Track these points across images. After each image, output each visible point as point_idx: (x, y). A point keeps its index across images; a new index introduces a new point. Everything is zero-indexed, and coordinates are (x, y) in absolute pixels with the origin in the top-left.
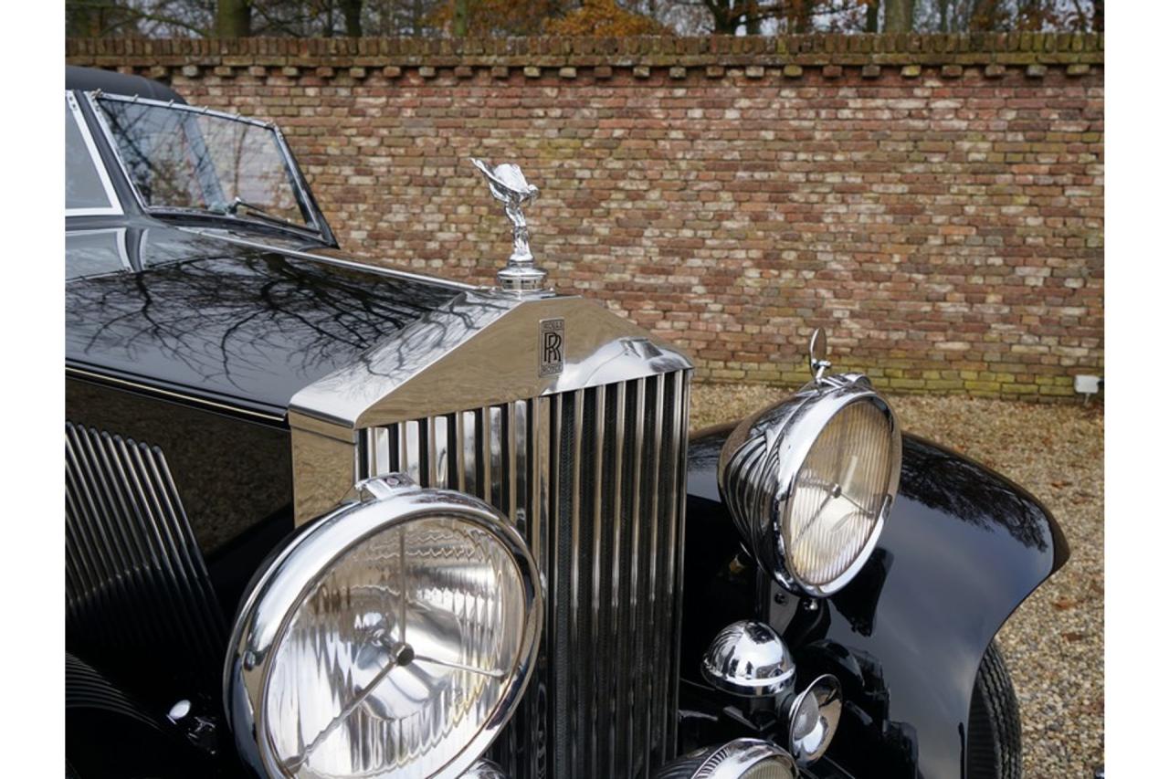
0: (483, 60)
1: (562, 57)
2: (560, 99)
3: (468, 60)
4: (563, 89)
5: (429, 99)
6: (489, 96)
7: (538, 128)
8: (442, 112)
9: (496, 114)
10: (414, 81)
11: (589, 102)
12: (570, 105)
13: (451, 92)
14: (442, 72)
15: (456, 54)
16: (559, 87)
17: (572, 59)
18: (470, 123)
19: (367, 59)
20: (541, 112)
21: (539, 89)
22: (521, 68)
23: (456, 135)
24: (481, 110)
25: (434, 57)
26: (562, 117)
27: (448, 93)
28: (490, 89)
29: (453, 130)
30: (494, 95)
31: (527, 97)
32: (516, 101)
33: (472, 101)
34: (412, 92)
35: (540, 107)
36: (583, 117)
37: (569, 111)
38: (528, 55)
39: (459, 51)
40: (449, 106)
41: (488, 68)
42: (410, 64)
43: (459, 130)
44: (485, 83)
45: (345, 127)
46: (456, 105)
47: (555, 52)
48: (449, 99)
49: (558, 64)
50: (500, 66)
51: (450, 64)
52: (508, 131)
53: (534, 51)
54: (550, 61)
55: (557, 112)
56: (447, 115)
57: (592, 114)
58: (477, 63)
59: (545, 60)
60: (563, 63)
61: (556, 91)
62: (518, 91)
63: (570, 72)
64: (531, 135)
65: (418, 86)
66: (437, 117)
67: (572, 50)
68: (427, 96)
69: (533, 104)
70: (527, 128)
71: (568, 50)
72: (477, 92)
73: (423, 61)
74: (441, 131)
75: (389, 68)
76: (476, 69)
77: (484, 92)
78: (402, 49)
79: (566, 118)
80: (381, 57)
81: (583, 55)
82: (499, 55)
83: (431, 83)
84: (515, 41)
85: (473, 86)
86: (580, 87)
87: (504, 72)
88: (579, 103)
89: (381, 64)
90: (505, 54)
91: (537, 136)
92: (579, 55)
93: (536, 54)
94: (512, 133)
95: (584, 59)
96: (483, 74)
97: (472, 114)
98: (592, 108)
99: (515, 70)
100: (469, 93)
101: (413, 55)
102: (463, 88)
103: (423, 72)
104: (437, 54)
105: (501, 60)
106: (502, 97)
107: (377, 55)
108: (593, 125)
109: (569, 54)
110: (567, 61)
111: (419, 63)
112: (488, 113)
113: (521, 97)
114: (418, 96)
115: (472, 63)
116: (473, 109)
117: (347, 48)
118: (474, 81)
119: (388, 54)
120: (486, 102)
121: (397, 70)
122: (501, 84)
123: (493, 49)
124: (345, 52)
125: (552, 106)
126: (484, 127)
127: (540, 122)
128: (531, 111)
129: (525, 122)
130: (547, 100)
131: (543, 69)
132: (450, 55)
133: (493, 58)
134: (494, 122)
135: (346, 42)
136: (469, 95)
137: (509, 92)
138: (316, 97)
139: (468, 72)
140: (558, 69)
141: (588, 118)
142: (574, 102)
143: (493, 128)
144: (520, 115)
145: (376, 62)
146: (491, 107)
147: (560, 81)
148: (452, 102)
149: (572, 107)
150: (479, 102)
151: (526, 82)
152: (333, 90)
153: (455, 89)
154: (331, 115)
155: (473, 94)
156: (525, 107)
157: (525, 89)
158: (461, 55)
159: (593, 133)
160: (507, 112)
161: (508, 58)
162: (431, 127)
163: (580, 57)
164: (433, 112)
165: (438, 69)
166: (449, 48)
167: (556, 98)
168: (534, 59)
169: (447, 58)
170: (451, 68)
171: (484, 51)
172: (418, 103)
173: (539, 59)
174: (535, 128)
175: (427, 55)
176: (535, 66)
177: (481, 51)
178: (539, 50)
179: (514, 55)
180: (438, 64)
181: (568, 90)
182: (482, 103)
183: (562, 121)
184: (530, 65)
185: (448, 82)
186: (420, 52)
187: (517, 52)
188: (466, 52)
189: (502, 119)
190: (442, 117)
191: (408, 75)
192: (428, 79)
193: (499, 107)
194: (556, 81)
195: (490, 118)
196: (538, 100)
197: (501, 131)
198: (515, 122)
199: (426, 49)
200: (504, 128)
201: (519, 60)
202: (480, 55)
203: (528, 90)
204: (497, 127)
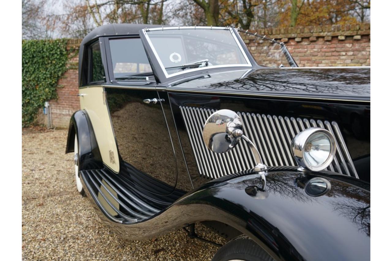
0: (322, 34)
1: (355, 32)
2: (353, 48)
3: (315, 35)
4: (354, 44)
5: (298, 50)
6: (322, 48)
7: (343, 59)
8: (303, 54)
9: (325, 55)
10: (292, 43)
11: (365, 49)
12: (357, 50)
13: (307, 47)
14: (304, 40)
15: (310, 32)
16: (353, 44)
17: (360, 32)
18: (314, 58)
19: (275, 36)
20: (344, 53)
21: (344, 44)
22: (337, 37)
23: (308, 63)
24: (319, 53)
25: (301, 34)
26: (353, 55)
27: (306, 47)
28: (323, 45)
29: (307, 61)
30: (325, 47)
31: (338, 48)
32: (334, 49)
33: (315, 50)
34: (291, 47)
35: (344, 51)
36: (362, 55)
37: (356, 53)
38: (341, 31)
39: (312, 31)
40: (305, 52)
41: (323, 37)
42: (292, 37)
43: (309, 61)
44: (321, 43)
45: (264, 61)
46: (309, 52)
47: (352, 29)
48: (306, 50)
49: (354, 34)
50: (328, 36)
51: (308, 36)
52: (329, 61)
53: (343, 30)
54: (350, 33)
55: (351, 53)
56: (305, 56)
57: (366, 53)
58: (319, 36)
59: (348, 33)
60: (355, 34)
61: (351, 45)
62: (335, 46)
63: (358, 37)
64: (339, 62)
65: (294, 45)
66: (300, 56)
67: (360, 29)
68: (297, 49)
69: (341, 50)
70: (337, 60)
71: (358, 28)
72: (318, 46)
73: (297, 36)
74: (302, 62)
75: (284, 39)
76: (318, 38)
77: (321, 46)
78: (289, 32)
79: (355, 55)
80: (281, 35)
81: (364, 30)
82: (328, 32)
83: (299, 44)
84: (335, 26)
85: (316, 44)
86: (362, 43)
87: (330, 38)
88: (361, 50)
89: (280, 38)
90: (331, 32)
91: (342, 63)
92: (363, 30)
93: (344, 31)
94: (331, 62)
95: (365, 32)
96: (321, 40)
97: (315, 55)
98: (367, 51)
99: (335, 37)
100: (314, 47)
101: (294, 33)
102: (312, 45)
103: (297, 40)
104: (303, 33)
105: (329, 34)
106: (328, 48)
107: (279, 34)
108: (367, 58)
109: (358, 30)
110: (357, 33)
111: (295, 36)
112: (322, 54)
113: (336, 48)
114: (294, 49)
115: (317, 36)
116: (315, 53)
117: (268, 33)
118: (317, 43)
119: (284, 34)
120: (321, 50)
121: (287, 39)
122: (328, 43)
123: (326, 30)
124: (267, 34)
125: (349, 51)
126: (320, 60)
127: (344, 57)
128: (339, 53)
129: (337, 58)
130: (347, 49)
131: (347, 37)
132: (308, 33)
133: (326, 33)
134: (324, 58)
135: (268, 30)
136: (314, 48)
137: (331, 46)
138: (255, 50)
139: (315, 39)
140: (353, 36)
141: (364, 55)
142: (359, 49)
143: (323, 60)
144: (335, 55)
145: (279, 37)
146: (323, 52)
147: (353, 41)
148: (307, 50)
149: (358, 51)
150: (318, 50)
151: (339, 42)
152: (261, 47)
153: (309, 46)
154: (259, 57)
155: (316, 47)
156: (337, 52)
157: (338, 45)
158: (312, 33)
159: (366, 61)
160: (330, 54)
161: (332, 33)
162: (298, 60)
163: (363, 31)
164: (299, 54)
165: (303, 38)
166: (308, 30)
167: (351, 47)
168: (343, 33)
169: (307, 34)
170: (308, 38)
171: (322, 31)
172: (293, 51)
173: (345, 33)
174: (341, 59)
175: (299, 33)
176: (343, 35)
177: (321, 31)
178: (345, 29)
179: (334, 32)
180: (303, 37)
181: (357, 44)
182: (319, 51)
183: (353, 57)
184: (341, 35)
185: (306, 43)
186: (296, 32)
187: (336, 30)
188: (315, 31)
189: (327, 56)
190: (303, 56)
191: (290, 41)
192: (298, 42)
193: (326, 52)
194: (351, 41)
195: (322, 56)
196: (343, 49)
197: (326, 61)
198: (333, 57)
199: (299, 31)
200: (328, 60)
201: (337, 33)
202: (320, 32)
203: (339, 45)
204: (325, 60)
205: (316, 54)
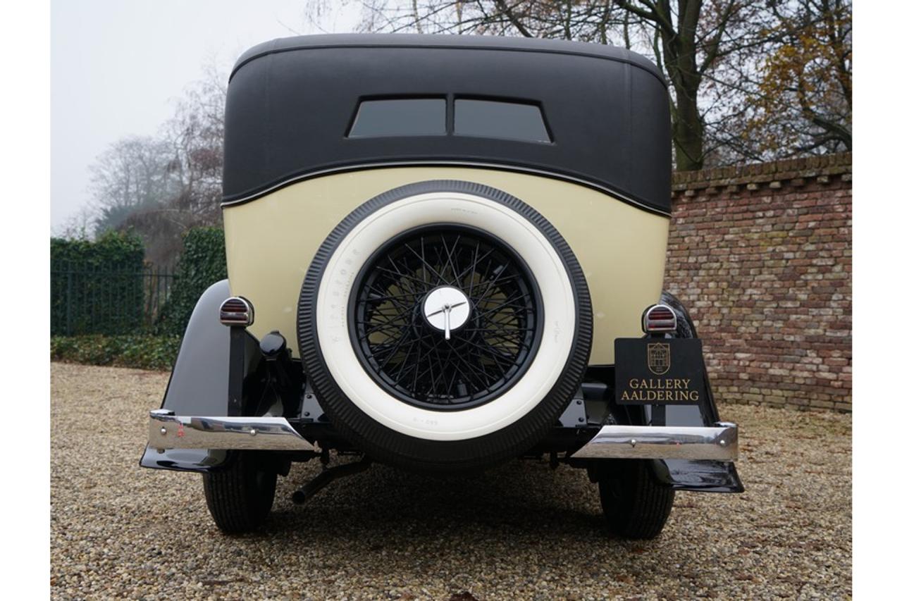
0: (723, 182)
1: (771, 175)
2: (773, 204)
3: (713, 183)
4: (775, 197)
5: (693, 211)
6: (728, 206)
7: (759, 225)
8: (700, 219)
9: (733, 218)
10: (684, 200)
11: (792, 204)
12: (779, 207)
13: (706, 205)
14: (699, 193)
15: (705, 180)
16: (772, 196)
17: (777, 176)
18: (717, 225)
20: (760, 214)
21: (759, 198)
22: (746, 185)
23: (709, 234)
24: (724, 216)
25: (693, 183)
26: (774, 217)
27: (703, 205)
28: (729, 201)
29: (707, 230)
30: (731, 204)
31: (752, 204)
32: (745, 208)
33: (718, 210)
34: (683, 207)
35: (759, 211)
36: (789, 215)
37: (779, 212)
38: (750, 176)
39: (708, 178)
40: (704, 215)
41: (726, 187)
42: (680, 189)
43: (711, 230)
46: (709, 213)
47: (767, 172)
48: (704, 210)
49: (769, 180)
50: (732, 185)
51: (703, 187)
52: (740, 229)
53: (753, 173)
54: (764, 178)
55: (771, 213)
56: (703, 222)
57: (794, 212)
58: (719, 185)
59: (760, 179)
60: (771, 179)
61: (770, 198)
62: (746, 201)
63: (777, 185)
64: (755, 231)
65: (687, 203)
66: (698, 223)
67: (777, 170)
68: (692, 209)
69: (756, 209)
70: (752, 226)
71: (774, 169)
72: (721, 203)
73: (687, 187)
74: (700, 232)
76: (719, 188)
77: (725, 203)
78: (676, 180)
79: (777, 216)
81: (784, 172)
82: (732, 178)
83: (694, 201)
84: (742, 167)
85: (719, 200)
86: (784, 195)
87: (736, 189)
88: (785, 206)
90: (735, 177)
91: (759, 230)
92: (782, 172)
93: (755, 175)
94: (742, 230)
95: (784, 175)
96: (723, 192)
97: (718, 219)
98: (794, 208)
100: (716, 205)
101: (682, 183)
102: (712, 202)
103: (688, 193)
104: (695, 181)
105: (733, 181)
106: (737, 206)
108: (795, 220)
109: (775, 172)
110: (774, 177)
111: (685, 188)
112: (728, 217)
113: (749, 205)
114: (687, 209)
115: (717, 185)
116: (719, 215)
118: (719, 197)
120: (726, 210)
121: (673, 194)
122: (735, 197)
123: (728, 174)
125: (768, 209)
126: (725, 227)
127: (761, 221)
128: (754, 214)
129: (751, 222)
130: (765, 205)
131: (759, 185)
132: (702, 181)
133: (728, 180)
134: (732, 223)
137: (741, 202)
139: (714, 191)
140: (769, 183)
141: (791, 216)
142: (782, 205)
143: (731, 227)
144: (748, 217)
146: (729, 213)
147: (771, 192)
148: (706, 212)
149: (781, 209)
150: (722, 210)
151: (750, 194)
153: (708, 203)
155: (719, 205)
156: (751, 212)
157: (750, 199)
158: (708, 181)
159: (795, 226)
160: (740, 216)
161: (737, 179)
162: (694, 229)
163: (782, 174)
164: (696, 219)
165: (696, 191)
166: (701, 176)
167: (770, 203)
168: (753, 179)
169: (701, 183)
170: (704, 189)
172: (687, 214)
173: (757, 178)
174: (757, 225)
175: (690, 183)
176: (754, 183)
177: (720, 176)
178: (757, 172)
179: (740, 177)
180: (696, 188)
181: (778, 197)
182: (724, 211)
183: (774, 219)
184: (751, 183)
185: (704, 199)
186: (685, 181)
187: (743, 175)
188: (712, 178)
189: (737, 220)
190: (701, 222)
191: (681, 196)
192: (691, 198)
193: (734, 213)
194: (769, 192)
195: (729, 221)
196: (759, 206)
197: (736, 229)
198: (744, 222)
199: (689, 179)
200: (738, 227)
201: (746, 179)
202: (721, 179)
203: (753, 200)
204: (733, 227)
205: (719, 217)
